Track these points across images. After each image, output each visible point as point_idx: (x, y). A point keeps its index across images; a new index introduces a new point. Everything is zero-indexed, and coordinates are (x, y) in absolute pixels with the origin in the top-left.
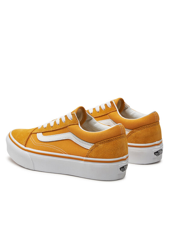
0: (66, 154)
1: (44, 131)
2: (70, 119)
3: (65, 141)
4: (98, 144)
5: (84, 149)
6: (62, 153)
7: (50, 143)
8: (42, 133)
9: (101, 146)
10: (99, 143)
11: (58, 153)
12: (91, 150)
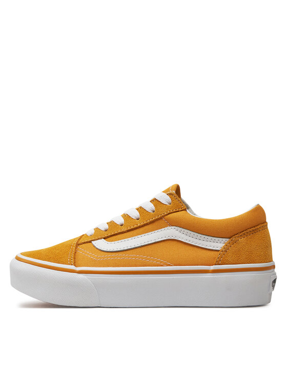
0: (169, 265)
1: (106, 235)
2: (167, 204)
3: (161, 244)
4: (237, 238)
5: (208, 251)
6: (162, 266)
7: (129, 251)
8: (104, 238)
9: (242, 240)
10: (237, 235)
11: (151, 266)
12: (225, 250)
